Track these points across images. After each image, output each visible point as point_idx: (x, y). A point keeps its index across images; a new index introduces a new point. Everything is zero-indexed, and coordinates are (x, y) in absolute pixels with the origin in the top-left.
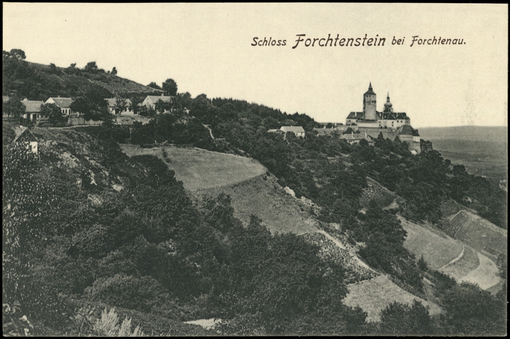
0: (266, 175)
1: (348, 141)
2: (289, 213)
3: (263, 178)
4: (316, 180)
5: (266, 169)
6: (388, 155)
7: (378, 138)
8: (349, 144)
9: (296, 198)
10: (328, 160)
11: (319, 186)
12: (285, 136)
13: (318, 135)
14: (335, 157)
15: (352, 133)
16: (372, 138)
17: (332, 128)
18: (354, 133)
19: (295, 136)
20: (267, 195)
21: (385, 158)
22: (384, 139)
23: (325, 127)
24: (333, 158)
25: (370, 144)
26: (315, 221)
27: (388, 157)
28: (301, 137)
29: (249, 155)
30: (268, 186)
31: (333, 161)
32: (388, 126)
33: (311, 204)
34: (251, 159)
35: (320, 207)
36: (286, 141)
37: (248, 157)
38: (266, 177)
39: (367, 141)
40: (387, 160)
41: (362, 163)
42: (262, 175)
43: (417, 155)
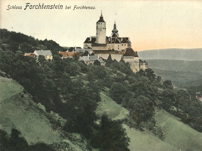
0: (23, 93)
1: (85, 62)
2: (42, 125)
3: (21, 96)
4: (61, 96)
5: (23, 88)
6: (116, 74)
7: (108, 59)
8: (87, 65)
9: (46, 112)
10: (70, 79)
11: (64, 102)
12: (37, 59)
13: (62, 58)
14: (76, 76)
15: (88, 55)
16: (103, 60)
17: (73, 51)
18: (90, 55)
19: (45, 59)
20: (24, 111)
21: (113, 76)
22: (112, 60)
23: (68, 51)
24: (74, 77)
25: (102, 64)
26: (61, 132)
27: (115, 75)
28: (49, 60)
29: (9, 76)
30: (25, 103)
31: (74, 80)
32: (115, 49)
33: (58, 117)
34: (11, 79)
35: (65, 120)
36: (38, 63)
37: (8, 77)
38: (23, 95)
39: (100, 62)
40: (115, 78)
41: (96, 81)
42: (20, 94)
43: (137, 73)
